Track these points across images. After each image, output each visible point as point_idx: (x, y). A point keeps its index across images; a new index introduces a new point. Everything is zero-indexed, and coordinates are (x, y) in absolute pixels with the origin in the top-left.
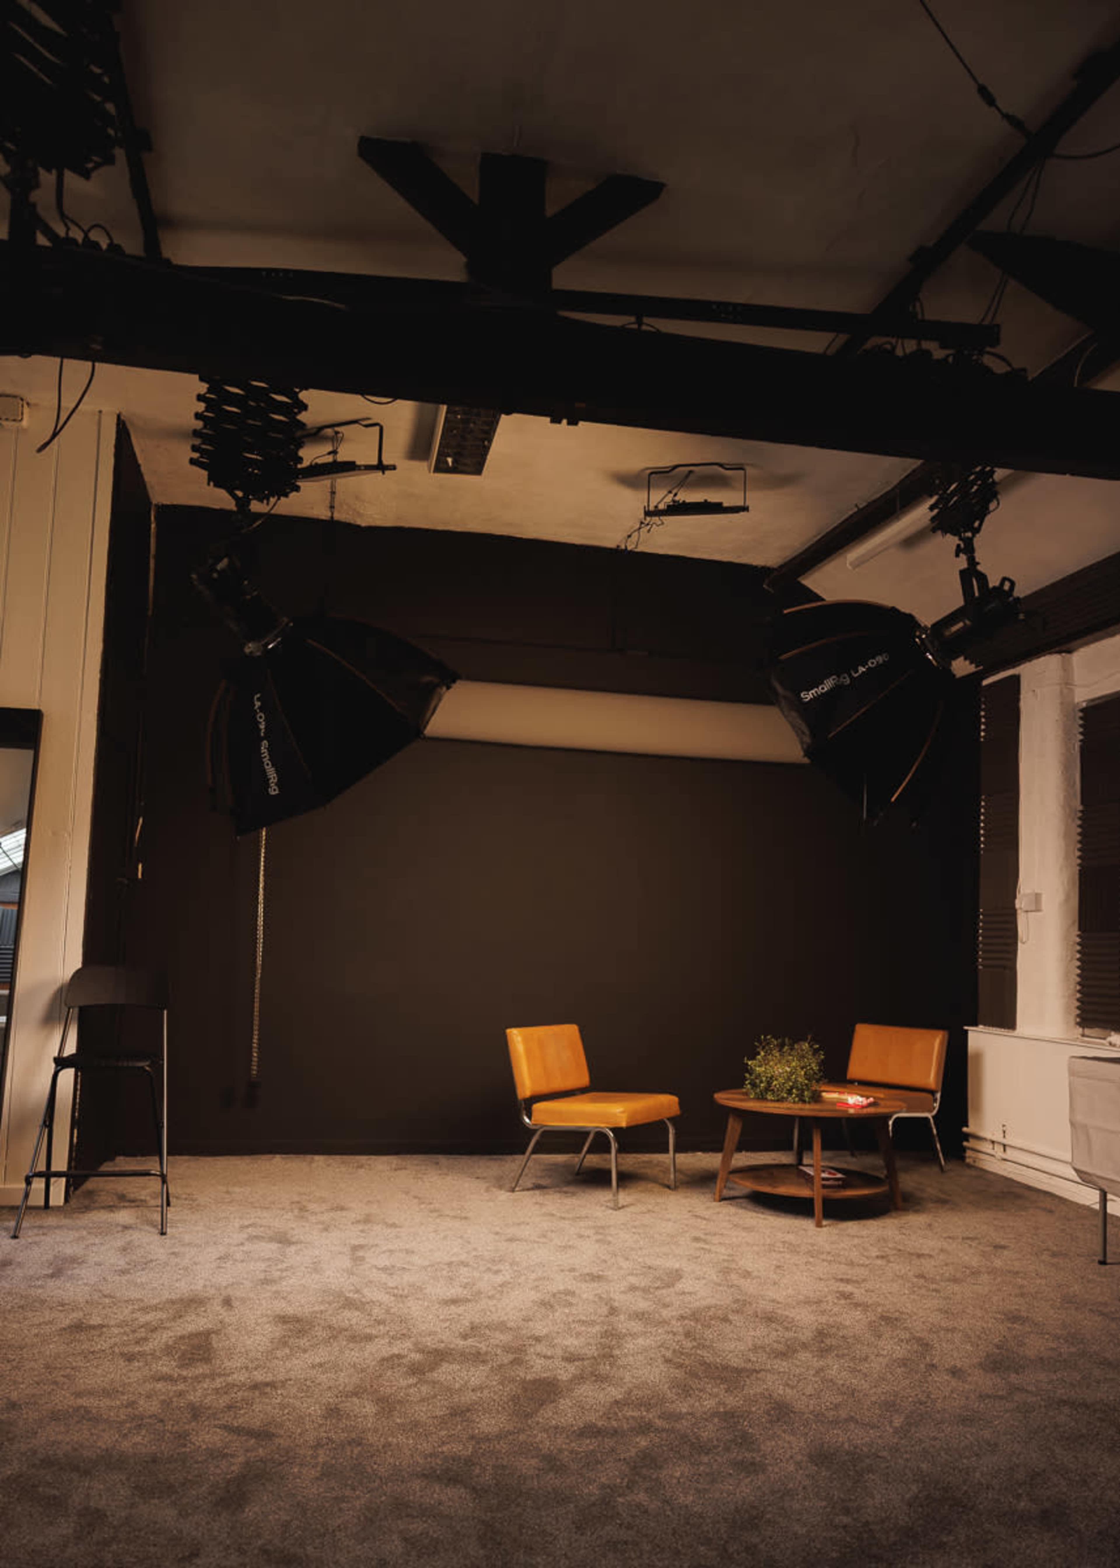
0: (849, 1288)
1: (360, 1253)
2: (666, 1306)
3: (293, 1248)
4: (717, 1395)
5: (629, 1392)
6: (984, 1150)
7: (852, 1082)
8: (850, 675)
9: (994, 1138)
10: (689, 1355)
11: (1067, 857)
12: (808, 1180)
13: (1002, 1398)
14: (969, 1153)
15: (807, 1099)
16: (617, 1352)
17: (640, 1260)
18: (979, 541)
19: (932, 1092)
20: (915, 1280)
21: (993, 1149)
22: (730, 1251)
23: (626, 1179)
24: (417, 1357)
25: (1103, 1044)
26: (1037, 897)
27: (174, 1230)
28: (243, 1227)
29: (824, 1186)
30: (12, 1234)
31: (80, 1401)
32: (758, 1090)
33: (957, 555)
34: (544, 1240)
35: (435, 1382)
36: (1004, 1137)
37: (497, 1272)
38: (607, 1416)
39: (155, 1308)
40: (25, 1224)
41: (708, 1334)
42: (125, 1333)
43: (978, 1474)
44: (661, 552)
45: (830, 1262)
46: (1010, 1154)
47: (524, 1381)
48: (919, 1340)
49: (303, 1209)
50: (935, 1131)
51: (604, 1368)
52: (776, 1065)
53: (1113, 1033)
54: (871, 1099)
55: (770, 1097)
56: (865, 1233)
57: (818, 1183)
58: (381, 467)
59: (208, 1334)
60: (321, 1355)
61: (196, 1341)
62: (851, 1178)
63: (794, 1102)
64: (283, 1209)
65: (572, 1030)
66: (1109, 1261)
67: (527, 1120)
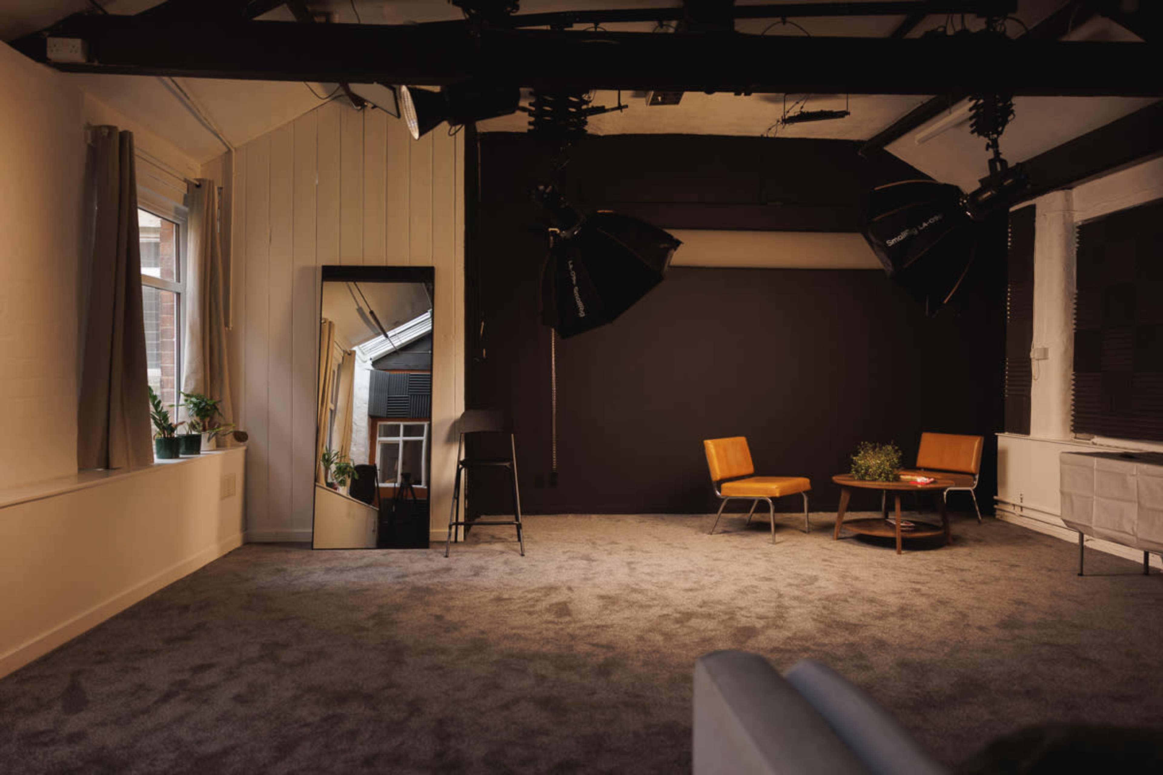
0: (918, 586)
1: (633, 566)
2: (810, 594)
3: (595, 563)
4: (844, 636)
5: (795, 634)
6: (1008, 510)
7: (920, 469)
8: (918, 230)
9: (1014, 503)
10: (826, 617)
11: (1066, 324)
12: (892, 527)
13: (1008, 641)
14: (998, 512)
15: (891, 480)
16: (786, 615)
17: (793, 570)
18: (1002, 140)
19: (973, 475)
20: (959, 583)
21: (1014, 509)
22: (845, 567)
23: (780, 527)
24: (678, 615)
25: (1088, 444)
26: (1045, 351)
27: (528, 554)
28: (564, 553)
29: (902, 531)
30: (445, 554)
31: (514, 631)
32: (860, 475)
33: (987, 149)
34: (734, 560)
35: (689, 627)
36: (1022, 502)
37: (711, 576)
38: (785, 643)
39: (534, 591)
40: (451, 550)
41: (836, 608)
42: (523, 602)
43: (992, 674)
44: (790, 136)
45: (906, 573)
46: (1025, 512)
47: (737, 628)
48: (961, 613)
49: (593, 543)
50: (975, 499)
51: (780, 623)
52: (871, 459)
53: (1095, 437)
54: (932, 480)
55: (867, 478)
56: (929, 557)
57: (898, 530)
58: (620, 107)
59: (565, 603)
60: (627, 614)
61: (560, 606)
62: (919, 526)
63: (883, 481)
64: (583, 543)
65: (742, 440)
66: (1084, 573)
67: (718, 493)
